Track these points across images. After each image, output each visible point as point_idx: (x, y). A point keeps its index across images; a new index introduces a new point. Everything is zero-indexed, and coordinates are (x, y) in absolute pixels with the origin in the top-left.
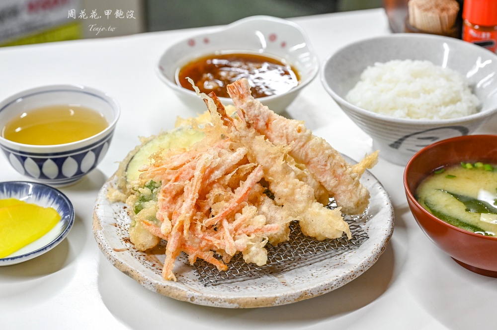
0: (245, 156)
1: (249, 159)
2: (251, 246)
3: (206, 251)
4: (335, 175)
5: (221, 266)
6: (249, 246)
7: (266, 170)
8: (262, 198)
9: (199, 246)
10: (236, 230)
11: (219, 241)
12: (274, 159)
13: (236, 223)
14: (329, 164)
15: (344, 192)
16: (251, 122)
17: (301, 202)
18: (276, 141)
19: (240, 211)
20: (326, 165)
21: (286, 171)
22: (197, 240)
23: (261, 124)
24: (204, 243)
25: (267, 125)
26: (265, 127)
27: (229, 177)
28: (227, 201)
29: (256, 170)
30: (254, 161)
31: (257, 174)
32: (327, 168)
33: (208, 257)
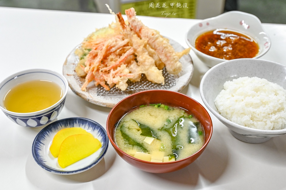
0: (128, 43)
1: (129, 44)
2: (120, 81)
3: (103, 81)
4: (166, 56)
5: (106, 88)
6: (119, 82)
7: (135, 50)
8: (132, 62)
9: (100, 79)
10: (116, 74)
11: (107, 78)
12: (139, 46)
13: (116, 71)
14: (164, 51)
15: (169, 64)
16: (132, 28)
17: (147, 65)
18: (143, 38)
19: (120, 66)
20: (163, 51)
21: (143, 52)
22: (99, 76)
23: (138, 30)
24: (102, 78)
25: (140, 30)
26: (139, 32)
27: (118, 51)
28: (115, 61)
29: (131, 49)
30: (132, 45)
31: (130, 51)
32: (163, 52)
33: (102, 84)
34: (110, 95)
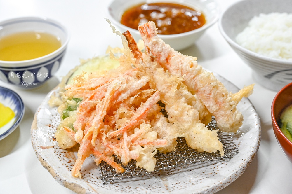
0: (148, 83)
1: (151, 86)
2: (143, 155)
3: (109, 156)
4: (216, 102)
5: (118, 169)
6: (141, 156)
7: (162, 95)
8: (158, 116)
9: (104, 152)
10: (133, 142)
11: (118, 150)
12: (170, 87)
13: (133, 136)
14: (213, 94)
15: (222, 115)
16: (154, 57)
17: (187, 122)
18: (174, 73)
19: (138, 127)
20: (210, 94)
21: (178, 96)
22: (103, 147)
23: (163, 59)
24: (107, 150)
25: (167, 59)
26: (166, 62)
27: (132, 99)
28: (129, 117)
29: (155, 94)
30: (155, 87)
31: (155, 98)
32: (212, 96)
33: (110, 160)
34: (125, 182)
